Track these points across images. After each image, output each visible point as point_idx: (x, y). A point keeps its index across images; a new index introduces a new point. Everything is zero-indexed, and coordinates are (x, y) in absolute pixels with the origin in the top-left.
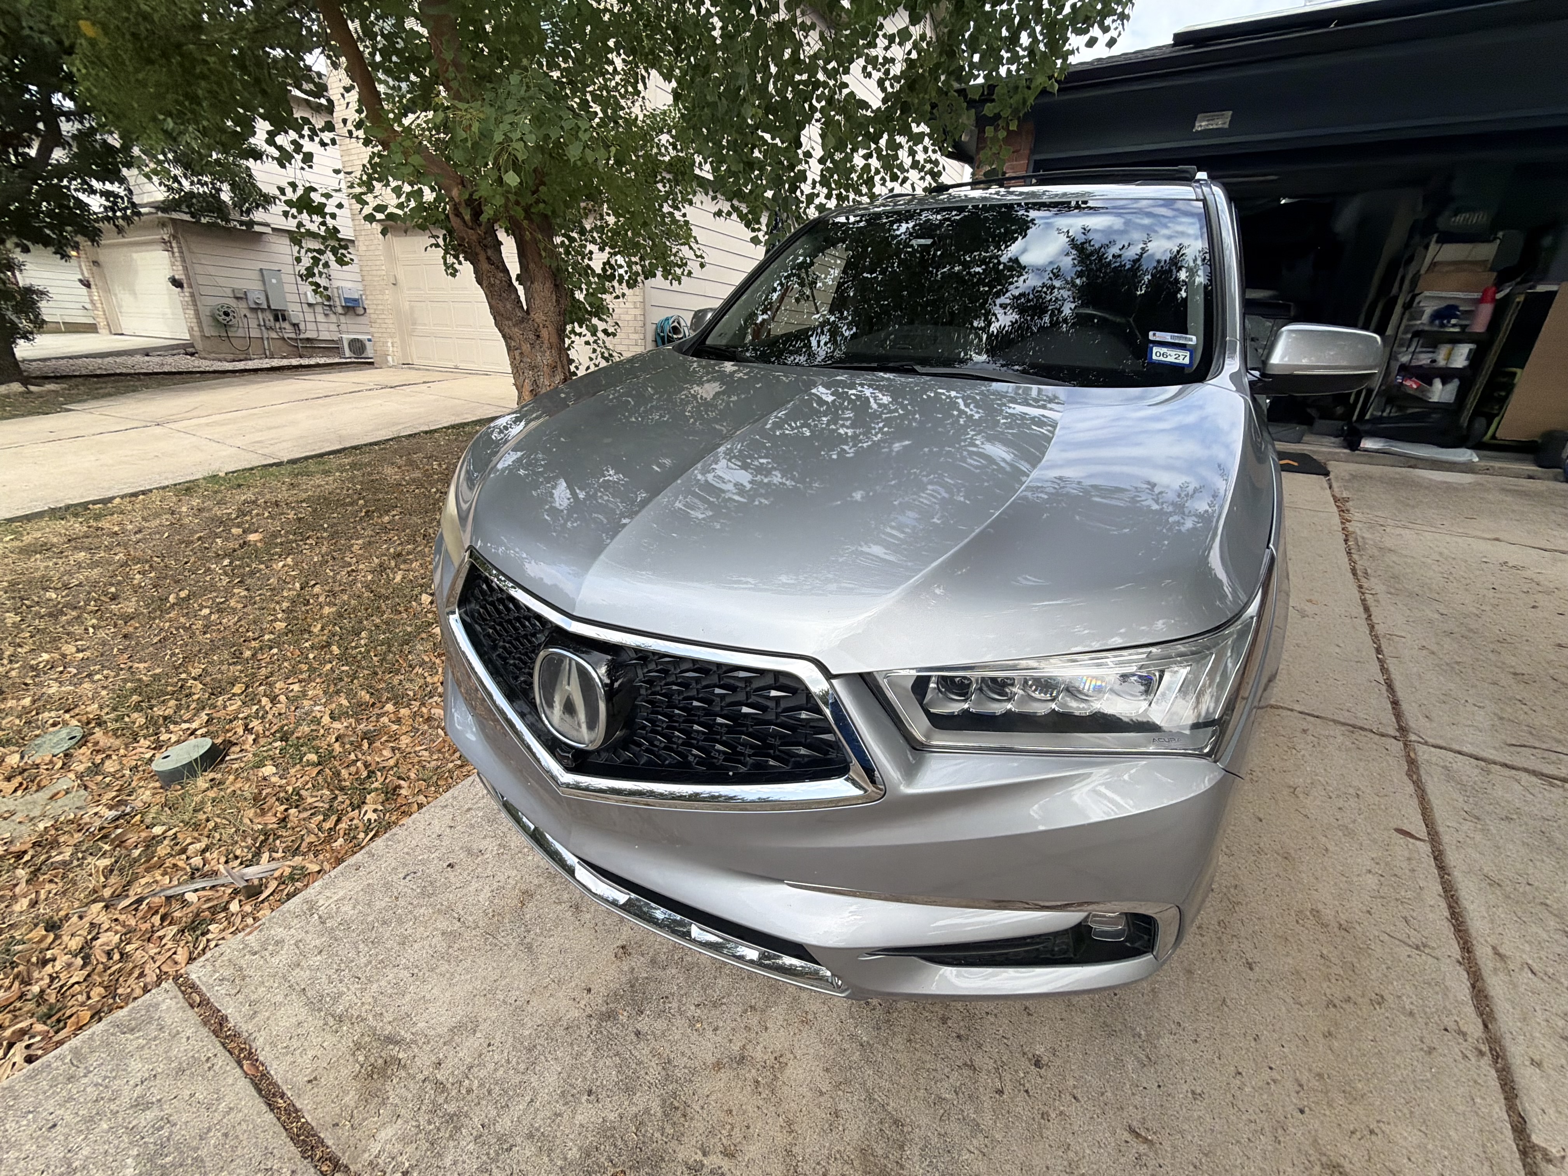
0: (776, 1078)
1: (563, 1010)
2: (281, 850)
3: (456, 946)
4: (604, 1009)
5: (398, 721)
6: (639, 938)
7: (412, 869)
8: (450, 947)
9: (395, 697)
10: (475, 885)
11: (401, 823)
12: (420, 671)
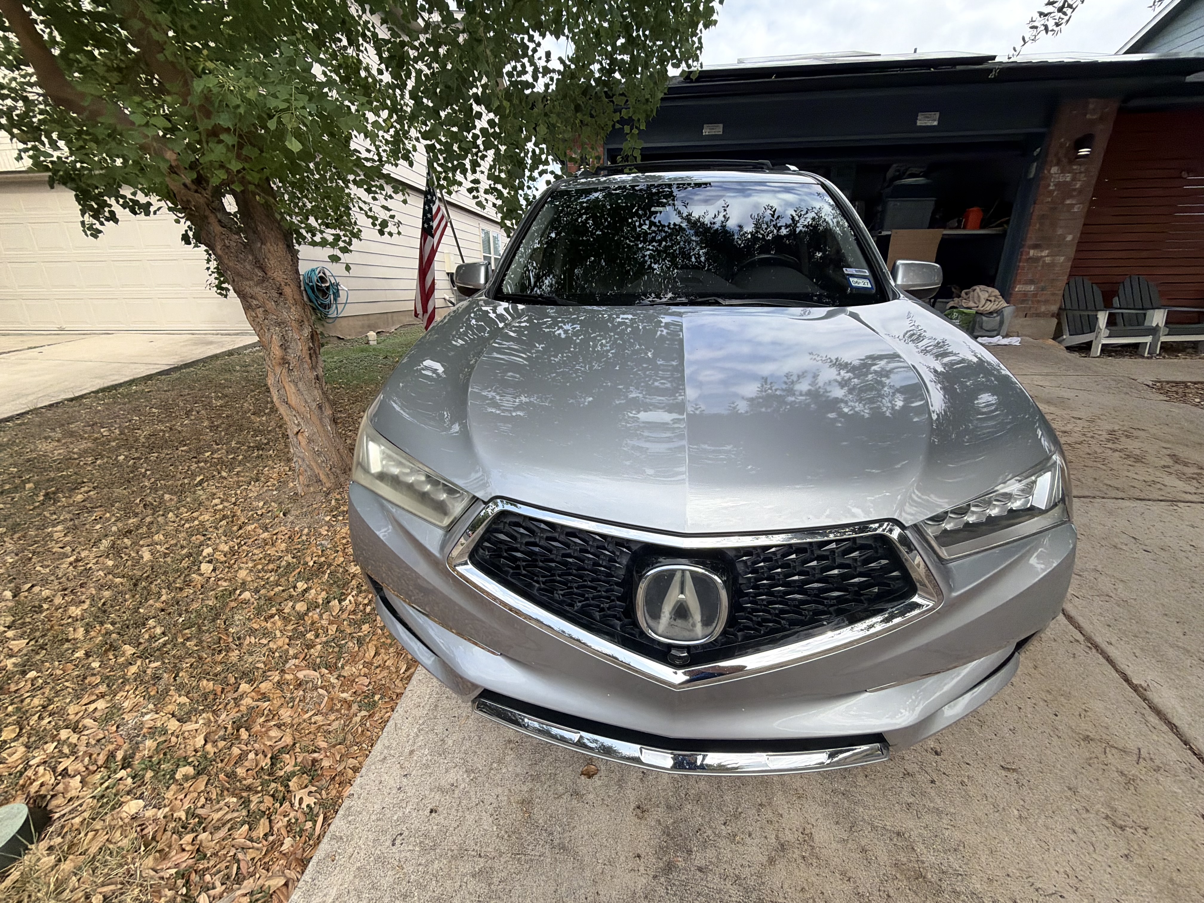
0: (813, 848)
1: (631, 884)
2: (218, 884)
3: (495, 880)
4: (661, 865)
5: (264, 697)
6: (644, 794)
7: (395, 832)
8: (489, 885)
9: (244, 674)
10: (470, 818)
11: (346, 794)
12: (253, 640)
